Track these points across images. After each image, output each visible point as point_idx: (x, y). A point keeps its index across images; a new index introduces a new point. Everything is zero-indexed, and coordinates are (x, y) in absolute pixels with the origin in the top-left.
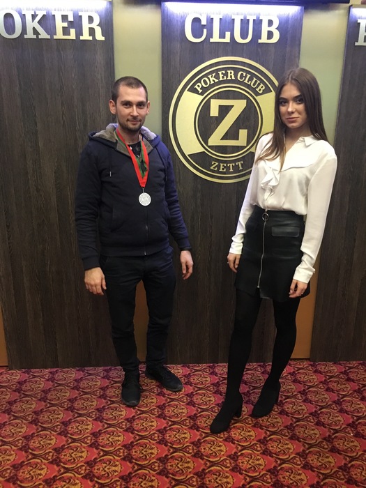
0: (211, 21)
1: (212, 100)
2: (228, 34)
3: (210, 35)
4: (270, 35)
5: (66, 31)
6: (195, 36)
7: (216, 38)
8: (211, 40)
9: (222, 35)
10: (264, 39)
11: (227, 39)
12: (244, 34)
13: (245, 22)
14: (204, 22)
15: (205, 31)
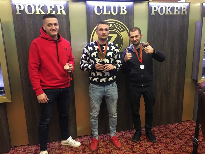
0: (103, 7)
2: (109, 12)
3: (103, 12)
4: (124, 12)
5: (51, 11)
6: (98, 13)
7: (105, 13)
9: (107, 12)
10: (121, 13)
11: (109, 13)
12: (115, 12)
13: (115, 8)
14: (101, 8)
15: (101, 11)
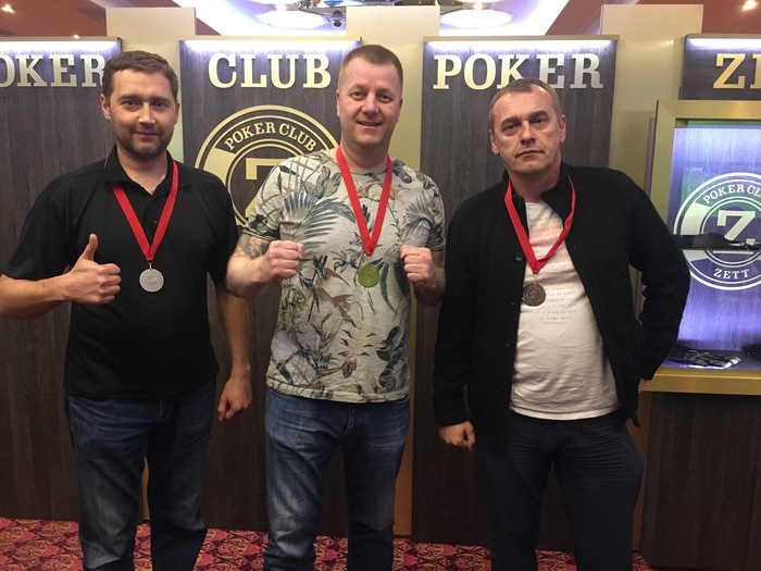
0: (241, 62)
1: (247, 159)
2: (264, 78)
3: (241, 79)
4: (318, 78)
5: (65, 77)
6: (222, 81)
7: (248, 83)
8: (243, 85)
9: (256, 79)
10: (310, 83)
11: (263, 83)
12: (284, 78)
13: (284, 63)
14: (232, 63)
15: (234, 74)
